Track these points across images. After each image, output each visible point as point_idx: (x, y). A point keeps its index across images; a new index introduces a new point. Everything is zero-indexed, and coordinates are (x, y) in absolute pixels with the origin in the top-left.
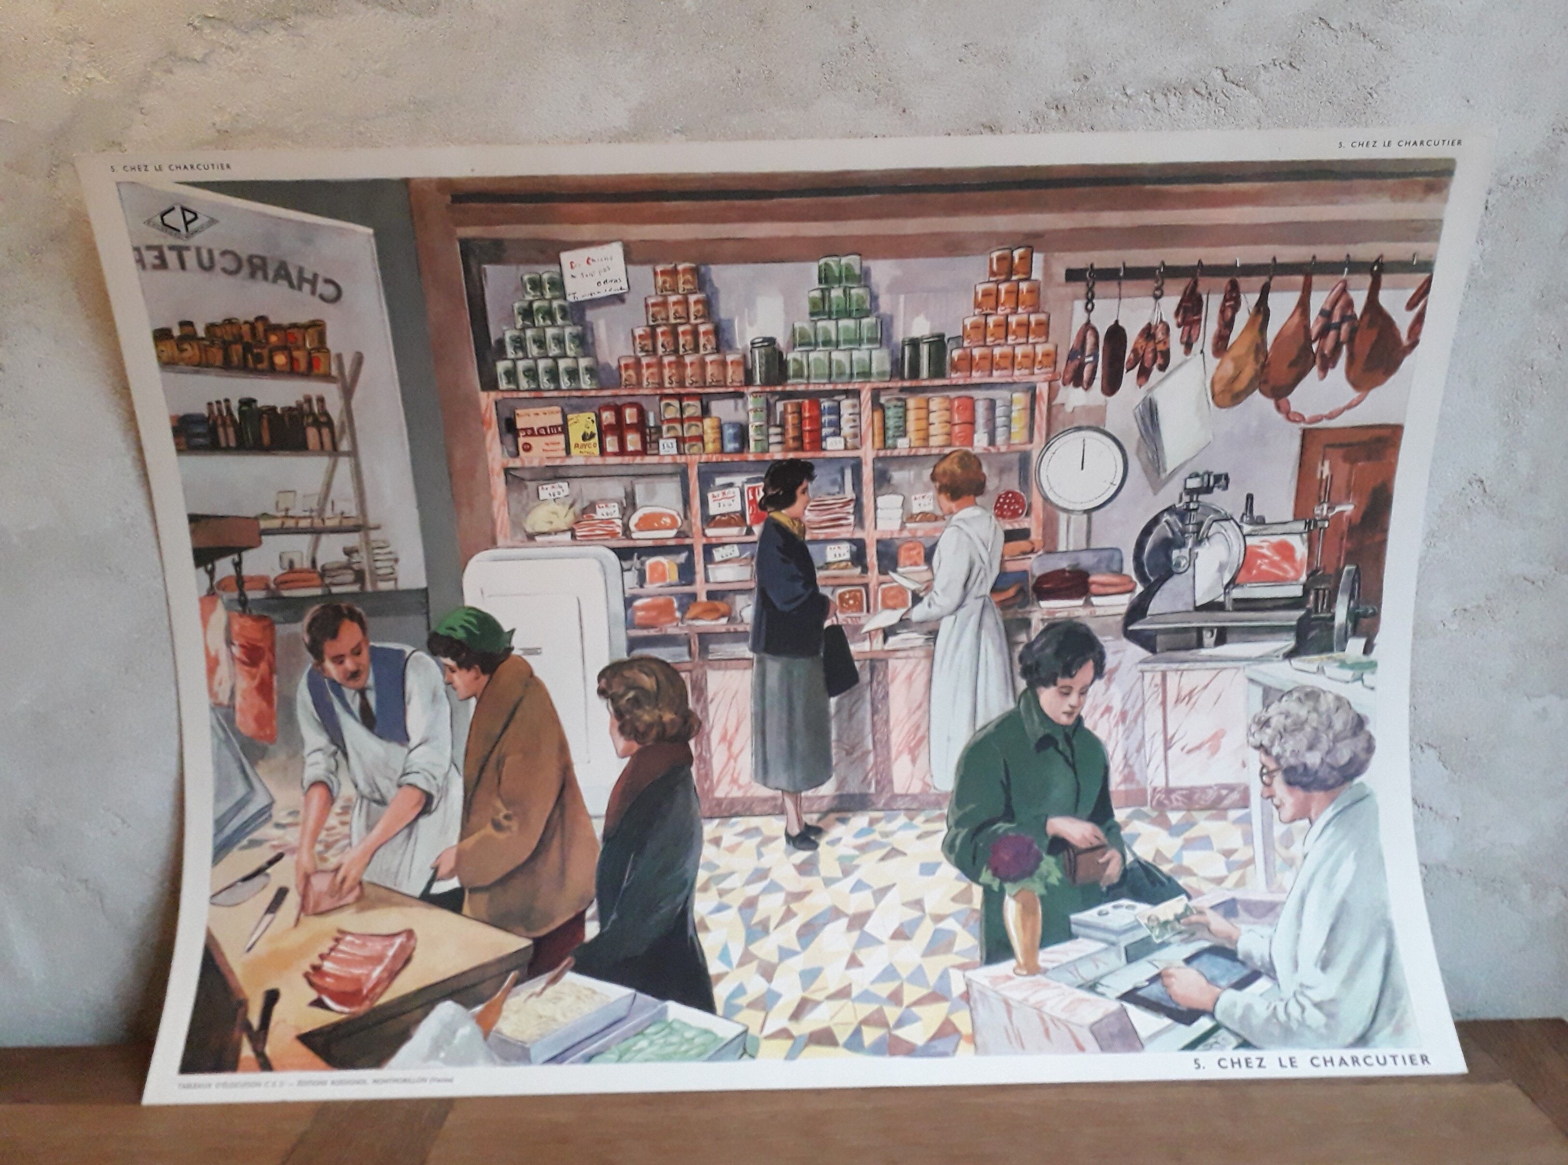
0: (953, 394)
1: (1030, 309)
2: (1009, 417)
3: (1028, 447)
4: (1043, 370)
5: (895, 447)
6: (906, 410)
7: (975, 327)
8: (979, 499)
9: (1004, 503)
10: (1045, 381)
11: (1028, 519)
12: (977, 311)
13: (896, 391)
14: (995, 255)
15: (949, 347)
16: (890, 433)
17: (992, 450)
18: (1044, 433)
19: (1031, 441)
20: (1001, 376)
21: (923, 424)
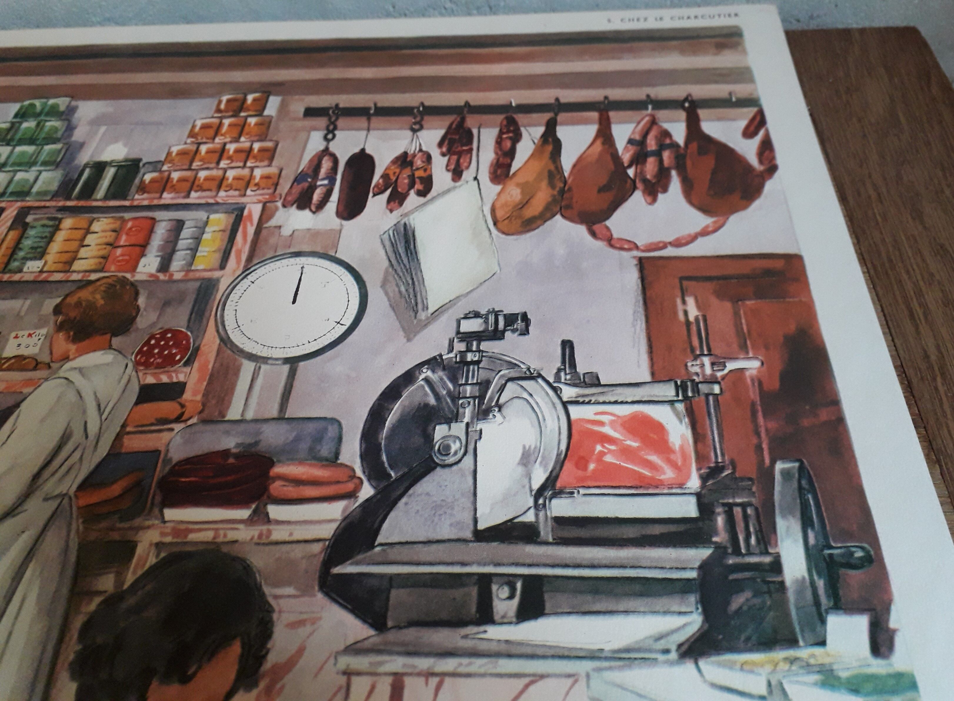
0: (127, 216)
1: (255, 138)
2: (198, 240)
3: (216, 274)
4: (258, 192)
5: (20, 271)
6: (57, 228)
7: (182, 153)
8: (116, 341)
9: (157, 345)
10: (259, 202)
11: (187, 369)
12: (189, 141)
13: (53, 211)
14: (225, 98)
15: (142, 171)
16: (21, 254)
17: (161, 276)
18: (244, 257)
19: (222, 267)
20: (199, 198)
21: (74, 245)
